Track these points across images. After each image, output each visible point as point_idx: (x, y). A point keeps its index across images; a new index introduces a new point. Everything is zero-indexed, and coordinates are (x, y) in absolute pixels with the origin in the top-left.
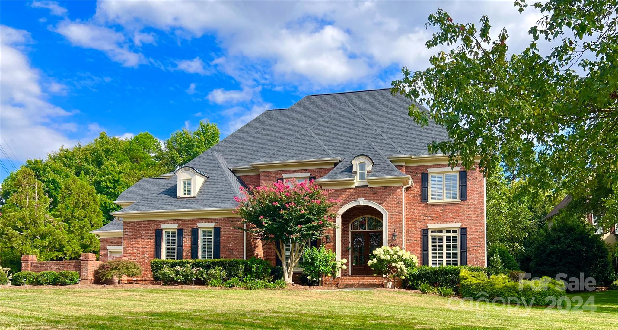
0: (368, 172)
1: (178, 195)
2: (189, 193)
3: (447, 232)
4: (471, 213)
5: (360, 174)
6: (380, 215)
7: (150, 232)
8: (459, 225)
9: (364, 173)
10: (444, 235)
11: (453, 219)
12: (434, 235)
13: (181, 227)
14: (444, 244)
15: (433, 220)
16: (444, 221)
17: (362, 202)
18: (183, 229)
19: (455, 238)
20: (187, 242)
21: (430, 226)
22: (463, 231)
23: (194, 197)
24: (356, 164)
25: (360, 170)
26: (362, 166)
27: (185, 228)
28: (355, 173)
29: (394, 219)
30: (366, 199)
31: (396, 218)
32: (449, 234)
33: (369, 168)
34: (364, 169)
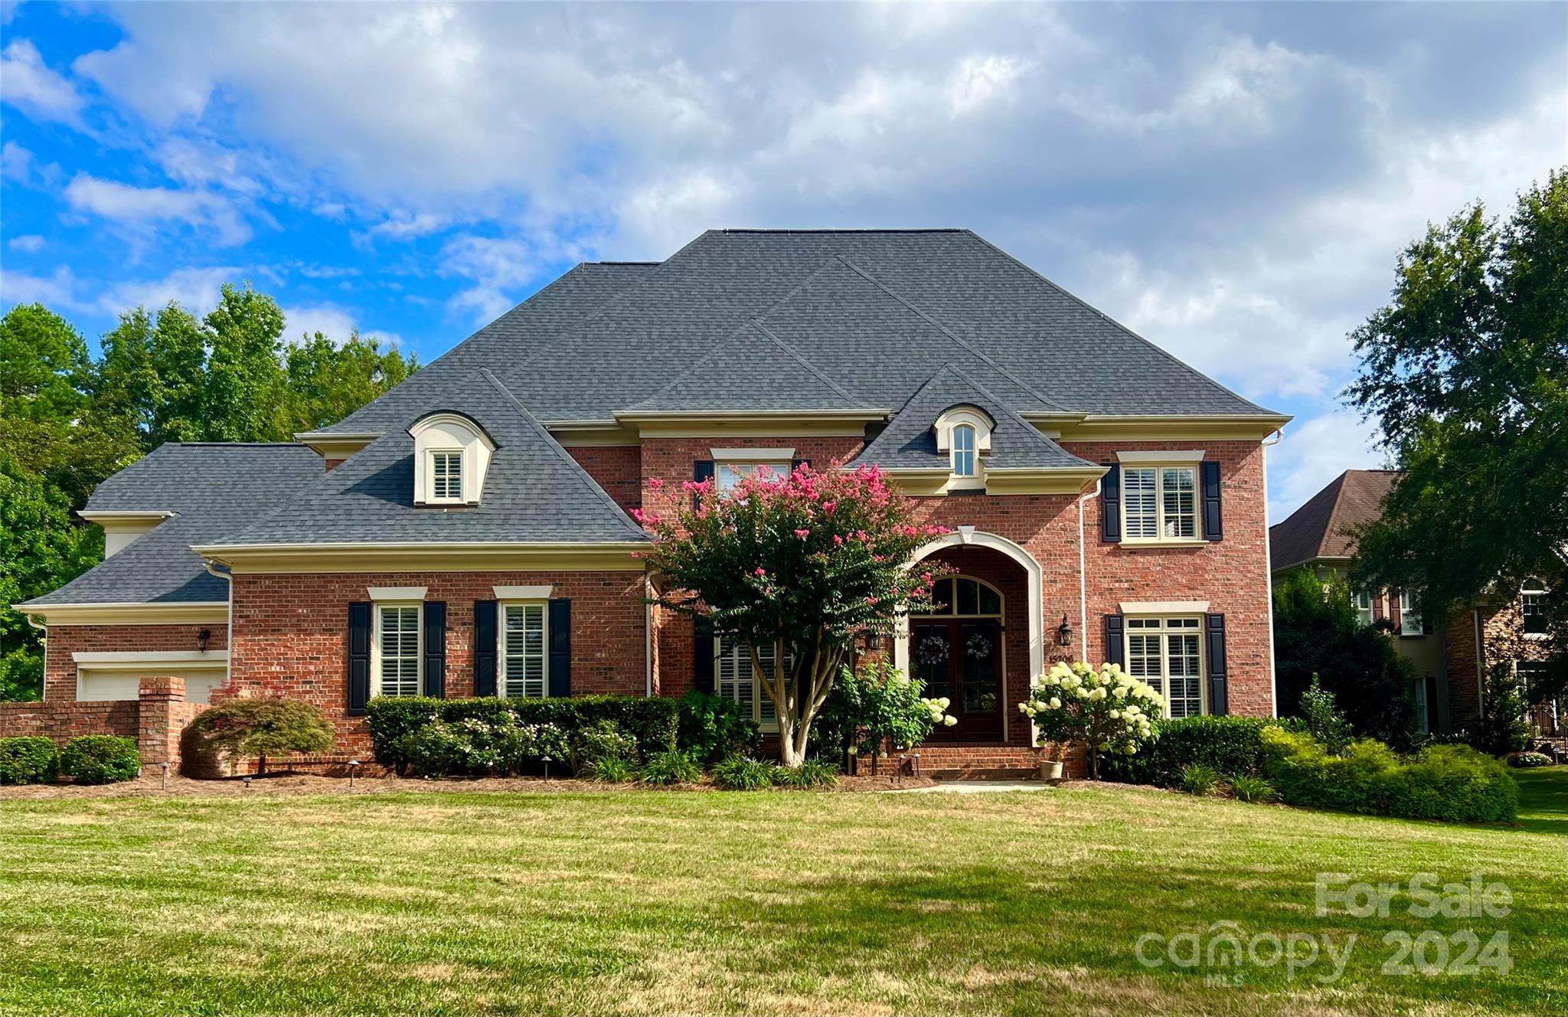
0: (982, 453)
1: (418, 498)
2: (456, 493)
3: (1172, 624)
4: (1235, 577)
5: (958, 456)
6: (1023, 574)
7: (329, 611)
8: (1202, 606)
9: (969, 456)
10: (1164, 632)
11: (1191, 590)
12: (1137, 631)
13: (437, 597)
14: (1165, 656)
15: (1133, 593)
16: (1165, 595)
17: (969, 536)
18: (444, 604)
19: (1192, 640)
20: (458, 646)
21: (1128, 607)
22: (1215, 623)
23: (473, 505)
24: (946, 431)
25: (958, 445)
26: (965, 434)
27: (450, 599)
28: (946, 453)
29: (1059, 585)
30: (981, 527)
31: (1064, 581)
32: (1176, 631)
33: (983, 442)
34: (970, 444)
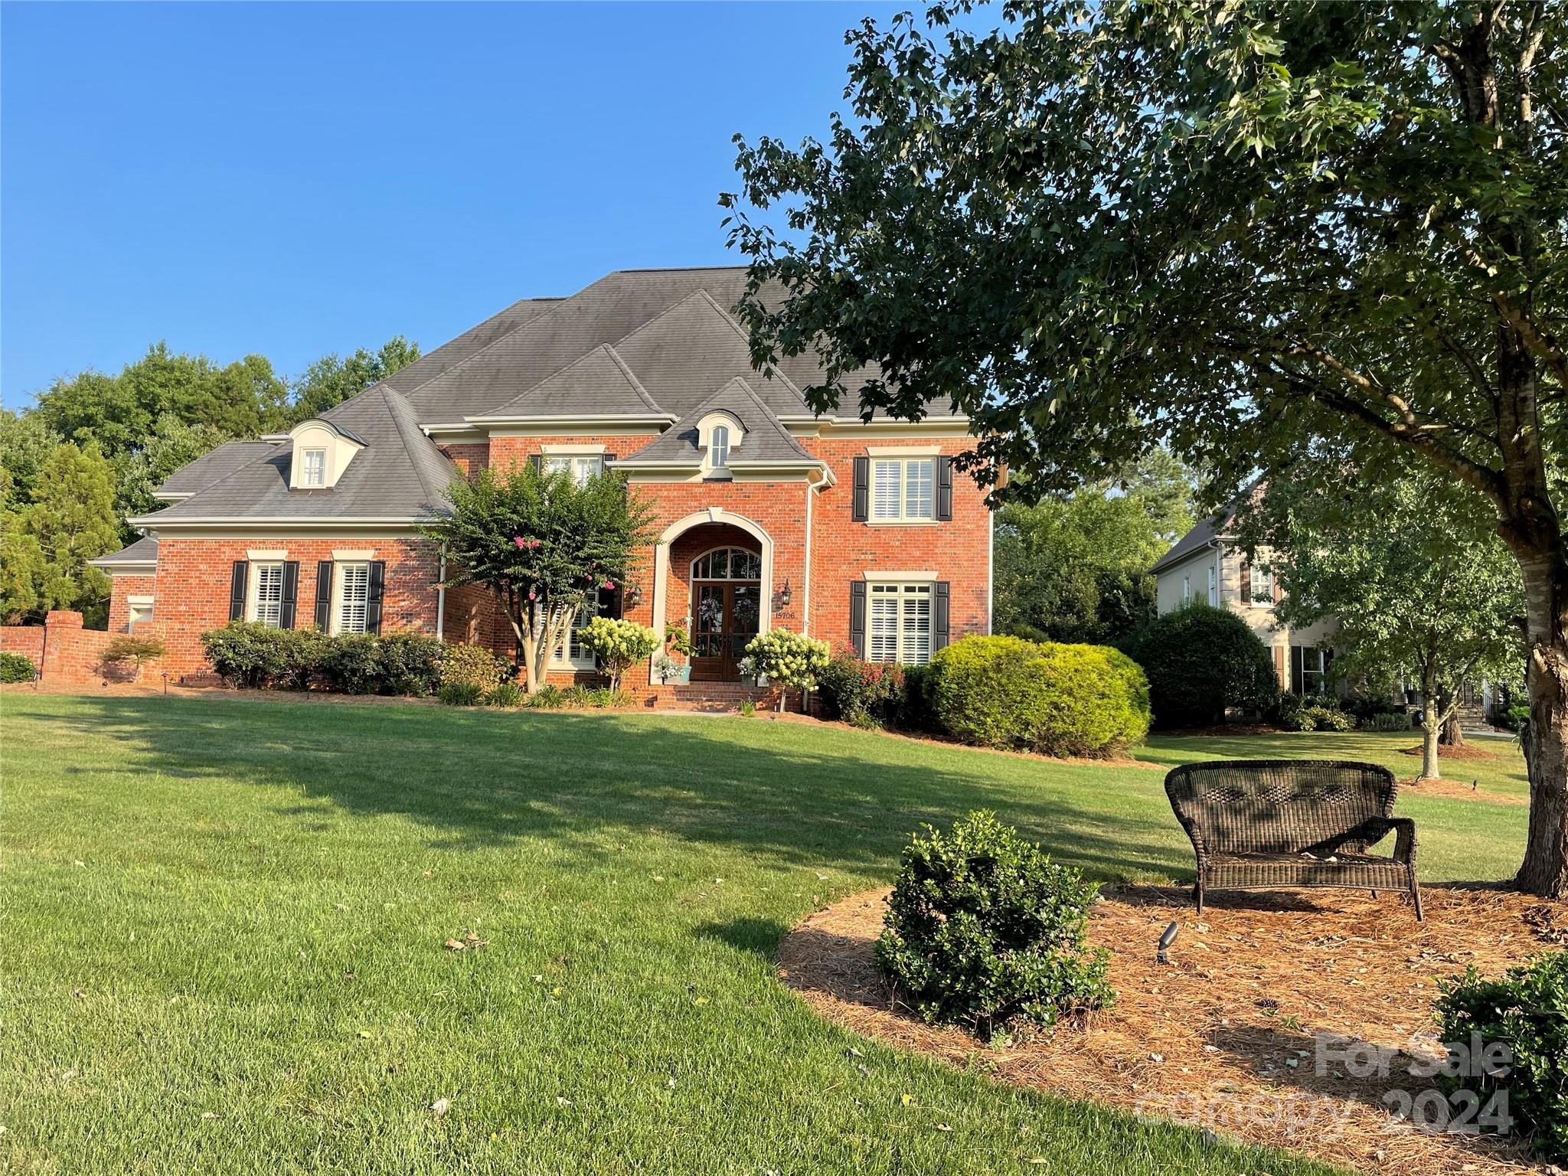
0: (733, 448)
1: (292, 485)
2: (320, 481)
3: (908, 589)
4: (960, 551)
5: (715, 452)
7: (221, 567)
8: (933, 576)
9: (724, 451)
10: (901, 596)
11: (918, 564)
12: (879, 595)
13: (294, 558)
14: (901, 616)
15: (877, 563)
16: (902, 565)
17: (719, 515)
18: (297, 563)
19: (924, 604)
20: (306, 590)
21: (869, 575)
22: (942, 590)
23: (329, 489)
24: (707, 427)
25: (716, 443)
26: (721, 434)
27: (302, 559)
28: (705, 449)
29: (787, 556)
30: (728, 508)
31: (792, 557)
32: (911, 596)
33: (735, 437)
34: (725, 442)
